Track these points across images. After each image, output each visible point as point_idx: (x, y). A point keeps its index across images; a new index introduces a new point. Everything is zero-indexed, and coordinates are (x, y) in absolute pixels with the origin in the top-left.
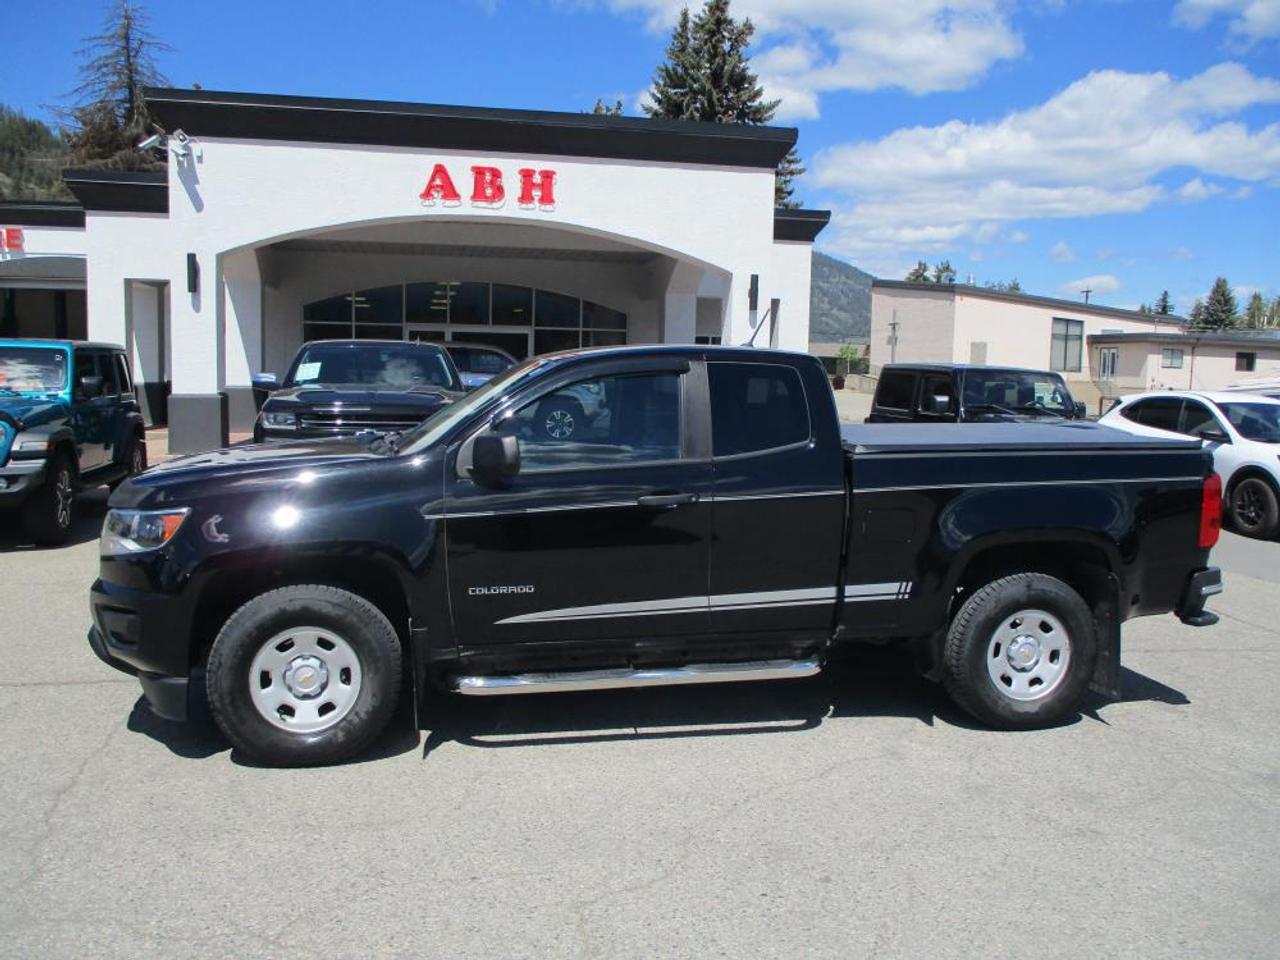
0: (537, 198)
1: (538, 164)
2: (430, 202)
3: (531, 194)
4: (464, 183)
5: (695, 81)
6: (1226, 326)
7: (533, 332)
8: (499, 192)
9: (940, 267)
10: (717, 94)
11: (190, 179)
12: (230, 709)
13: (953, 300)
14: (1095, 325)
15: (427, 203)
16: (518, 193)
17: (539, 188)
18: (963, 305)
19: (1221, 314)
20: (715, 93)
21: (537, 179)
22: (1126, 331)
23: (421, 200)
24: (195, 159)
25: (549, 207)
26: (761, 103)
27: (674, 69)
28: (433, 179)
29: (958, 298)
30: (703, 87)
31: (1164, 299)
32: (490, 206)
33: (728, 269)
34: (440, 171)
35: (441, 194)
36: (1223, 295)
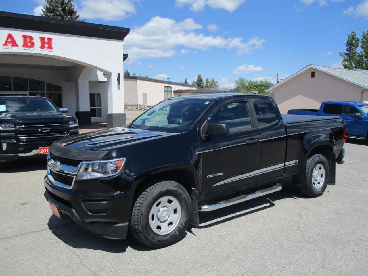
0: (46, 47)
1: (47, 36)
2: (7, 47)
3: (44, 45)
4: (20, 41)
5: (58, 11)
6: (202, 87)
7: (29, 93)
8: (33, 44)
9: (125, 72)
10: (65, 16)
12: (145, 231)
13: (137, 81)
14: (175, 88)
15: (6, 47)
16: (40, 45)
17: (47, 44)
18: (139, 82)
19: (200, 84)
20: (64, 16)
21: (46, 40)
22: (183, 89)
23: (3, 46)
25: (51, 50)
26: (79, 20)
27: (49, 7)
28: (7, 39)
29: (138, 81)
30: (60, 14)
31: (186, 80)
32: (30, 49)
33: (111, 72)
34: (10, 36)
35: (11, 44)
36: (200, 79)
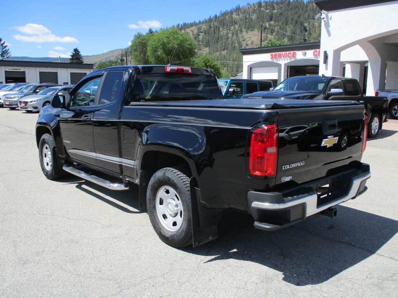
11: (327, 26)
24: (329, 19)
